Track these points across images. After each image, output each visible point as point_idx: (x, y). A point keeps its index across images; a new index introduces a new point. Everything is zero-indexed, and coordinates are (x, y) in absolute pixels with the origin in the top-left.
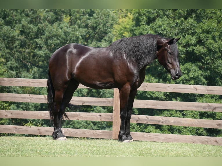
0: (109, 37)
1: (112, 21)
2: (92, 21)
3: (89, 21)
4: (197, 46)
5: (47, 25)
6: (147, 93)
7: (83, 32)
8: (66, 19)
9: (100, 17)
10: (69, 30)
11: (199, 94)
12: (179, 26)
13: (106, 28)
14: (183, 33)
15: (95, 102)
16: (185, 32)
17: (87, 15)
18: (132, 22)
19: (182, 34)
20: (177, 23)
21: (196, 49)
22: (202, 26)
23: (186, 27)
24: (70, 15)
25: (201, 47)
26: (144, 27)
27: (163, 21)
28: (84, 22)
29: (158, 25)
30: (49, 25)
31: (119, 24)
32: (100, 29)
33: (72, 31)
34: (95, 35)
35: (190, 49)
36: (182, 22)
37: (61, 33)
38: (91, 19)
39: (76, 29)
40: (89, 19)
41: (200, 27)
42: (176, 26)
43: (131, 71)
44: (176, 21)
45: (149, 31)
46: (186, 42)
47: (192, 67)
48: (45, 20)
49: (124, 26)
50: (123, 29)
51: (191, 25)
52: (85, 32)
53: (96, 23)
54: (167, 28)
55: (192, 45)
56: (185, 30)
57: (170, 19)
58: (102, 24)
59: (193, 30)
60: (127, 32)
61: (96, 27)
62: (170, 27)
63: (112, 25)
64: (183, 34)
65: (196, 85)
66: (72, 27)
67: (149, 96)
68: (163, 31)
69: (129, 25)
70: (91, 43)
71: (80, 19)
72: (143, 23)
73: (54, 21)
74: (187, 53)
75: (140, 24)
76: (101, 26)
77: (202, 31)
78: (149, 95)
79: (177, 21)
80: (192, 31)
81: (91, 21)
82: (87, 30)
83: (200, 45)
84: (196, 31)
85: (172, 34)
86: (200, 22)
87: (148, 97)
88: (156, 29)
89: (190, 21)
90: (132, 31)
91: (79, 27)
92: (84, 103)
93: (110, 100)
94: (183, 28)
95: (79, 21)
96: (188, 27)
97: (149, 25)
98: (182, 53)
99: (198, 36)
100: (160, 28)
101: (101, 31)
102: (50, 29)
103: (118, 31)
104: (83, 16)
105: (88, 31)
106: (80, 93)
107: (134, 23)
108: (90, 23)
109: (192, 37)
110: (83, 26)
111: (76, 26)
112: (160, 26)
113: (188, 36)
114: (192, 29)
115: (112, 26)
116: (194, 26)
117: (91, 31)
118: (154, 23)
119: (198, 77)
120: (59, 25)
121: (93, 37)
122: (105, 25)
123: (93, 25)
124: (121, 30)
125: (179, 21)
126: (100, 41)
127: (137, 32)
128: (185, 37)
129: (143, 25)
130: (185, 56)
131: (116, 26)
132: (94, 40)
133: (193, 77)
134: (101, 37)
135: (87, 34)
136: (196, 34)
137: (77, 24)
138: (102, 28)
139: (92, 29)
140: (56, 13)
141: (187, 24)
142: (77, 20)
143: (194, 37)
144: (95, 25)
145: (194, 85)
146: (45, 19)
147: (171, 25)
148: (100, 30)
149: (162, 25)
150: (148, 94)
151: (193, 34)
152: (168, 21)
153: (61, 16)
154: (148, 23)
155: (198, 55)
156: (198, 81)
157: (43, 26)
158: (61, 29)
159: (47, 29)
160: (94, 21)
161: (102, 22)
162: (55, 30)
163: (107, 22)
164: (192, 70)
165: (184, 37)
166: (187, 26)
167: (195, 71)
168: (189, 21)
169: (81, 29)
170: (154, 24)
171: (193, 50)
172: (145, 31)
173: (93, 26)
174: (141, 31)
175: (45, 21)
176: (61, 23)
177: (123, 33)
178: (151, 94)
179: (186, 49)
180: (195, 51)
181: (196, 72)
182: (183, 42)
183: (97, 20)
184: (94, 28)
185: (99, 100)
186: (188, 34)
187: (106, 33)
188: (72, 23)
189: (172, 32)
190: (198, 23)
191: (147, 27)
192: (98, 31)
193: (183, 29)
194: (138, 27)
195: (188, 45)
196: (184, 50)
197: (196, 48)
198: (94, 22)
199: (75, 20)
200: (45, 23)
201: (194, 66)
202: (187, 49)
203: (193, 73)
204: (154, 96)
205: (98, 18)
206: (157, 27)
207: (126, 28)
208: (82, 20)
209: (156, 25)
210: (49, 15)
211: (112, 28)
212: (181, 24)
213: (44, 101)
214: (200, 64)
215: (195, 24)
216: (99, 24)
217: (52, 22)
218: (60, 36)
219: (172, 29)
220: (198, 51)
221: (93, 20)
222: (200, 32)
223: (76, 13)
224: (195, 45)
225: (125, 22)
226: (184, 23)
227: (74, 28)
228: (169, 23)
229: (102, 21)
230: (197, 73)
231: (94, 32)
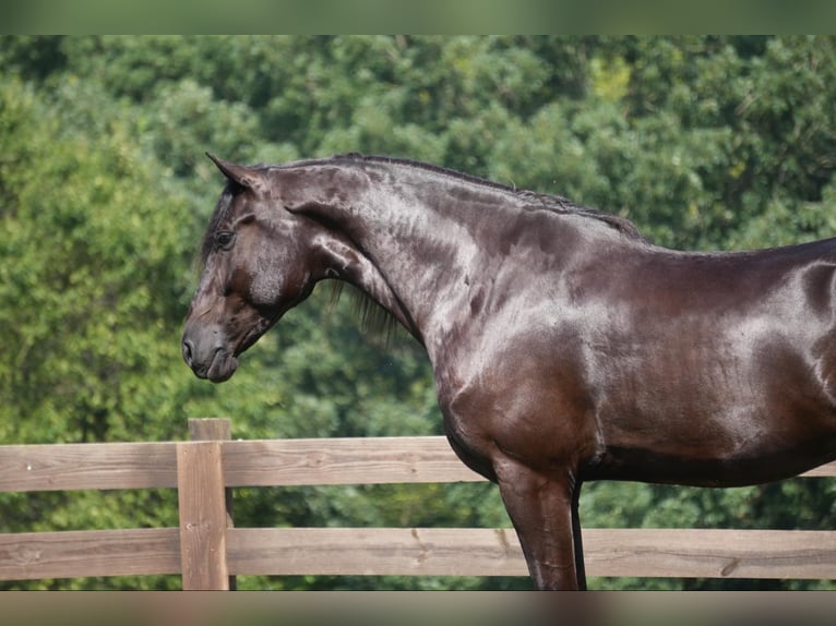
2: (762, 82)
3: (743, 88)
5: (502, 126)
7: (712, 147)
8: (608, 82)
9: (810, 56)
10: (629, 143)
15: (802, 557)
17: (730, 50)
24: (631, 58)
28: (718, 90)
30: (514, 126)
32: (809, 123)
33: (646, 147)
37: (584, 160)
38: (753, 73)
39: (665, 136)
40: (745, 72)
48: (486, 95)
52: (722, 146)
53: (784, 91)
58: (822, 98)
61: (787, 116)
66: (642, 124)
70: (761, 210)
71: (688, 78)
73: (535, 95)
81: (756, 80)
82: (732, 139)
91: (687, 122)
92: (735, 562)
95: (682, 91)
101: (820, 135)
102: (516, 147)
104: (705, 55)
105: (738, 140)
108: (751, 93)
110: (710, 113)
111: (670, 120)
117: (756, 140)
120: (570, 115)
121: (772, 177)
123: (766, 104)
126: (816, 197)
132: (778, 191)
134: (821, 174)
135: (735, 162)
137: (675, 109)
138: (819, 119)
139: (760, 133)
140: (546, 52)
142: (670, 84)
144: (779, 105)
146: (489, 86)
148: (810, 133)
153: (577, 67)
157: (481, 133)
158: (583, 137)
159: (500, 145)
160: (769, 82)
161: (823, 87)
162: (546, 147)
169: (697, 135)
173: (770, 113)
175: (486, 103)
176: (581, 105)
183: (788, 74)
184: (773, 125)
185: (823, 547)
188: (638, 104)
192: (798, 141)
198: (774, 88)
199: (663, 86)
200: (486, 113)
205: (797, 59)
208: (699, 84)
210: (511, 68)
213: (501, 562)
217: (524, 107)
218: (576, 183)
221: (765, 76)
223: (665, 44)
227: (657, 131)
229: (820, 81)
231: (772, 146)
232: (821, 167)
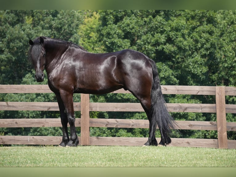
0: (75, 38)
1: (78, 22)
2: (56, 22)
3: (53, 22)
4: (166, 45)
5: (9, 28)
6: (117, 95)
7: (47, 33)
8: (28, 21)
9: (65, 18)
10: (32, 32)
11: (170, 95)
12: (148, 25)
13: (71, 29)
14: (152, 32)
16: (154, 31)
17: (51, 16)
18: (99, 21)
19: (151, 33)
20: (145, 22)
21: (166, 47)
22: (171, 24)
23: (155, 25)
24: (33, 16)
25: (170, 46)
26: (112, 27)
27: (131, 19)
28: (48, 23)
30: (11, 28)
31: (85, 24)
32: (65, 30)
33: (35, 33)
34: (60, 36)
35: (159, 48)
36: (150, 20)
37: (24, 35)
38: (55, 20)
39: (39, 31)
40: (53, 20)
41: (169, 25)
42: (145, 25)
44: (144, 19)
45: (117, 31)
46: (155, 41)
47: (163, 67)
48: (5, 22)
49: (90, 26)
50: (89, 29)
51: (160, 23)
52: (49, 33)
53: (60, 24)
54: (135, 26)
55: (162, 44)
56: (154, 28)
57: (138, 18)
58: (67, 25)
59: (162, 28)
60: (94, 32)
61: (61, 28)
63: (77, 25)
64: (152, 33)
65: (168, 85)
66: (35, 28)
67: (119, 98)
68: (131, 29)
69: (95, 24)
71: (43, 20)
72: (110, 22)
73: (15, 22)
74: (157, 52)
75: (108, 23)
76: (66, 27)
77: (171, 29)
78: (120, 97)
80: (161, 29)
81: (55, 21)
82: (51, 32)
83: (170, 44)
84: (165, 29)
85: (140, 32)
86: (169, 20)
87: (119, 99)
88: (123, 28)
89: (159, 19)
90: (98, 31)
91: (43, 29)
92: (50, 108)
93: (77, 104)
94: (152, 26)
95: (42, 22)
96: (156, 25)
97: (116, 24)
98: (153, 52)
99: (167, 34)
100: (128, 27)
101: (67, 32)
102: (11, 32)
103: (84, 31)
104: (46, 16)
105: (52, 32)
106: (46, 98)
107: (101, 22)
108: (55, 23)
109: (161, 35)
110: (47, 27)
111: (39, 28)
112: (128, 25)
113: (157, 34)
114: (161, 27)
115: (78, 27)
116: (163, 24)
117: (55, 32)
118: (121, 22)
119: (168, 77)
120: (21, 26)
122: (70, 25)
123: (57, 26)
124: (87, 30)
125: (147, 19)
127: (104, 32)
128: (154, 35)
129: (111, 24)
130: (155, 55)
131: (81, 26)
133: (164, 77)
134: (67, 39)
135: (52, 36)
136: (165, 32)
137: (41, 26)
138: (67, 29)
139: (56, 31)
140: (17, 14)
141: (156, 22)
142: (40, 22)
143: (163, 35)
144: (60, 26)
145: (166, 85)
146: (6, 20)
147: (139, 24)
148: (65, 31)
149: (130, 24)
150: (118, 96)
151: (162, 32)
152: (136, 19)
153: (22, 18)
155: (168, 54)
156: (170, 80)
157: (5, 29)
158: (24, 30)
159: (8, 31)
161: (67, 23)
162: (17, 32)
163: (72, 23)
164: (162, 70)
165: (153, 35)
166: (156, 24)
168: (157, 19)
169: (45, 31)
171: (163, 48)
172: (113, 31)
173: (58, 27)
174: (109, 31)
175: (6, 23)
176: (24, 24)
177: (89, 33)
178: (122, 96)
179: (155, 48)
180: (165, 50)
181: (167, 72)
182: (152, 41)
183: (61, 20)
184: (59, 29)
186: (157, 33)
187: (71, 35)
188: (34, 25)
189: (141, 30)
190: (166, 21)
191: (114, 26)
192: (63, 32)
193: (152, 28)
194: (105, 27)
195: (157, 44)
196: (154, 49)
197: (166, 46)
198: (59, 23)
199: (38, 22)
200: (6, 25)
201: (165, 66)
202: (156, 47)
203: (163, 73)
204: (125, 97)
205: (63, 18)
206: (125, 26)
207: (92, 28)
208: (45, 21)
209: (123, 24)
210: (10, 17)
211: (78, 29)
212: (150, 23)
213: (7, 108)
214: (170, 63)
215: (164, 22)
216: (64, 25)
217: (13, 24)
218: (23, 39)
219: (141, 28)
220: (168, 49)
221: (57, 21)
222: (169, 30)
223: (39, 14)
224: (165, 44)
225: (91, 21)
226: (153, 21)
227: (37, 30)
228: (138, 22)
229: (67, 22)
230: (168, 72)
231: (58, 33)
232: (67, 38)
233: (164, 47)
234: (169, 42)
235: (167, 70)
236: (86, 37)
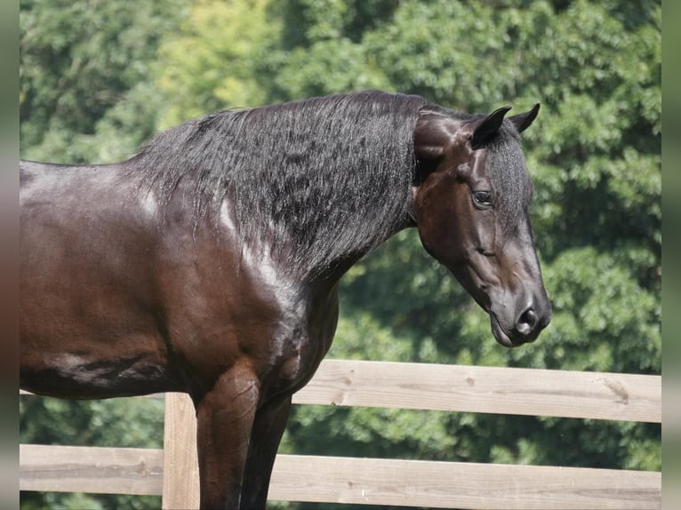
0: (139, 108)
1: (156, 21)
4: (623, 158)
6: (352, 416)
11: (639, 424)
12: (527, 47)
13: (121, 59)
14: (545, 84)
16: (558, 82)
18: (268, 21)
19: (541, 91)
20: (513, 32)
21: (623, 172)
22: (654, 46)
23: (565, 52)
25: (646, 163)
26: (333, 53)
27: (436, 17)
29: (410, 41)
31: (194, 34)
34: (59, 95)
35: (588, 173)
36: (542, 21)
41: (642, 51)
42: (509, 47)
43: (261, 295)
44: (504, 15)
45: (359, 73)
46: (563, 134)
47: (599, 273)
49: (219, 46)
50: (213, 60)
51: (594, 38)
54: (457, 57)
55: (599, 152)
56: (559, 68)
57: (474, 11)
59: (605, 67)
60: (240, 77)
62: (476, 52)
63: (153, 40)
64: (549, 90)
65: (625, 371)
67: (362, 436)
68: (436, 71)
69: (247, 38)
72: (324, 28)
74: (573, 195)
75: (312, 32)
76: (93, 46)
77: (653, 74)
78: (365, 427)
79: (514, 16)
80: (600, 75)
83: (642, 152)
84: (621, 72)
85: (485, 89)
86: (643, 24)
87: (359, 438)
88: (395, 60)
89: (587, 21)
90: (264, 73)
93: (142, 459)
94: (548, 55)
96: (573, 54)
97: (357, 40)
98: (545, 195)
99: (631, 103)
100: (422, 59)
103: (190, 72)
107: (277, 27)
109: (599, 103)
112: (420, 48)
113: (577, 100)
114: (598, 61)
115: (156, 47)
116: (607, 46)
118: (387, 31)
119: (630, 329)
122: (113, 39)
124: (206, 66)
125: (523, 18)
127: (292, 81)
128: (561, 106)
129: (327, 39)
130: (557, 210)
131: (174, 47)
133: (605, 331)
136: (621, 91)
141: (569, 32)
143: (610, 106)
145: (612, 370)
147: (481, 43)
149: (431, 40)
150: (356, 423)
151: (601, 91)
152: (464, 18)
154: (355, 30)
155: (633, 209)
156: (634, 349)
163: (126, 25)
164: (597, 292)
165: (553, 105)
166: (570, 47)
167: (617, 296)
168: (577, 17)
170: (388, 37)
171: (605, 177)
172: (338, 75)
174: (317, 75)
177: (214, 85)
178: (375, 424)
179: (563, 175)
180: (614, 186)
181: (624, 301)
182: (549, 136)
186: (576, 91)
187: (120, 86)
189: (487, 77)
190: (629, 29)
191: (346, 50)
193: (546, 63)
194: (300, 53)
195: (573, 151)
196: (555, 179)
197: (622, 165)
201: (610, 267)
202: (568, 170)
203: (603, 307)
204: (392, 432)
206: (405, 53)
207: (229, 57)
209: (396, 38)
211: (155, 58)
212: (537, 37)
214: (641, 255)
215: (613, 34)
216: (82, 37)
219: (489, 62)
220: (631, 183)
222: (642, 78)
224: (616, 153)
225: (228, 21)
226: (555, 31)
228: (469, 32)
230: (630, 305)
233: (613, 168)
234: (642, 141)
235: (624, 290)
236: (195, 105)
